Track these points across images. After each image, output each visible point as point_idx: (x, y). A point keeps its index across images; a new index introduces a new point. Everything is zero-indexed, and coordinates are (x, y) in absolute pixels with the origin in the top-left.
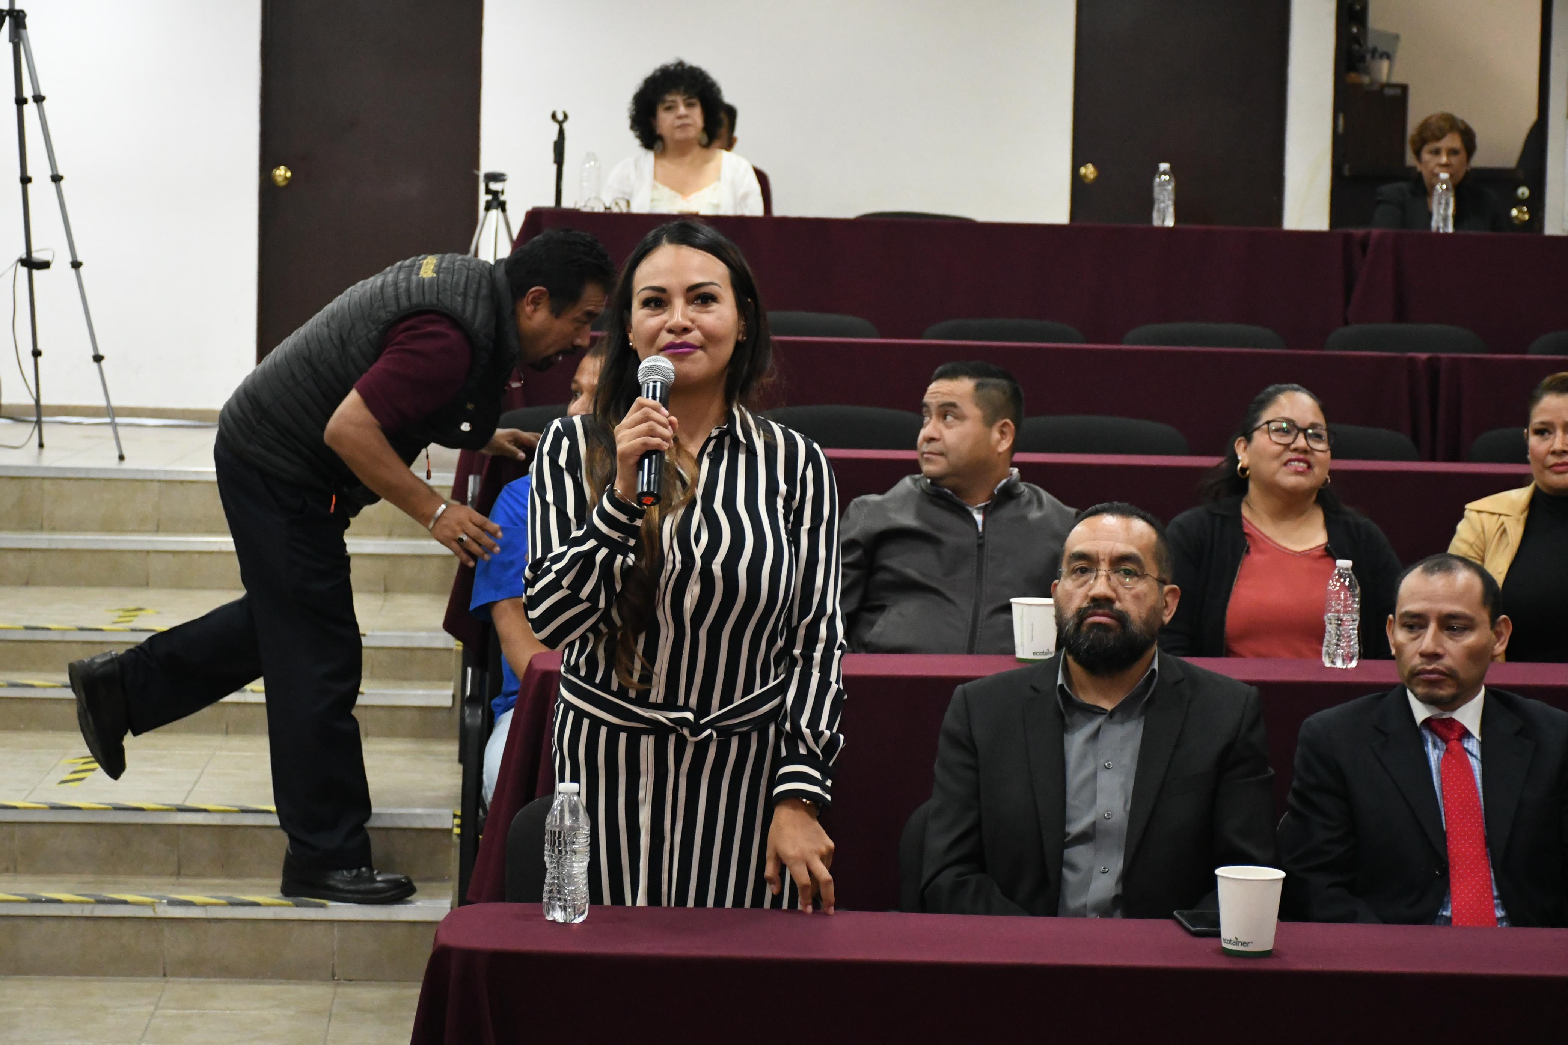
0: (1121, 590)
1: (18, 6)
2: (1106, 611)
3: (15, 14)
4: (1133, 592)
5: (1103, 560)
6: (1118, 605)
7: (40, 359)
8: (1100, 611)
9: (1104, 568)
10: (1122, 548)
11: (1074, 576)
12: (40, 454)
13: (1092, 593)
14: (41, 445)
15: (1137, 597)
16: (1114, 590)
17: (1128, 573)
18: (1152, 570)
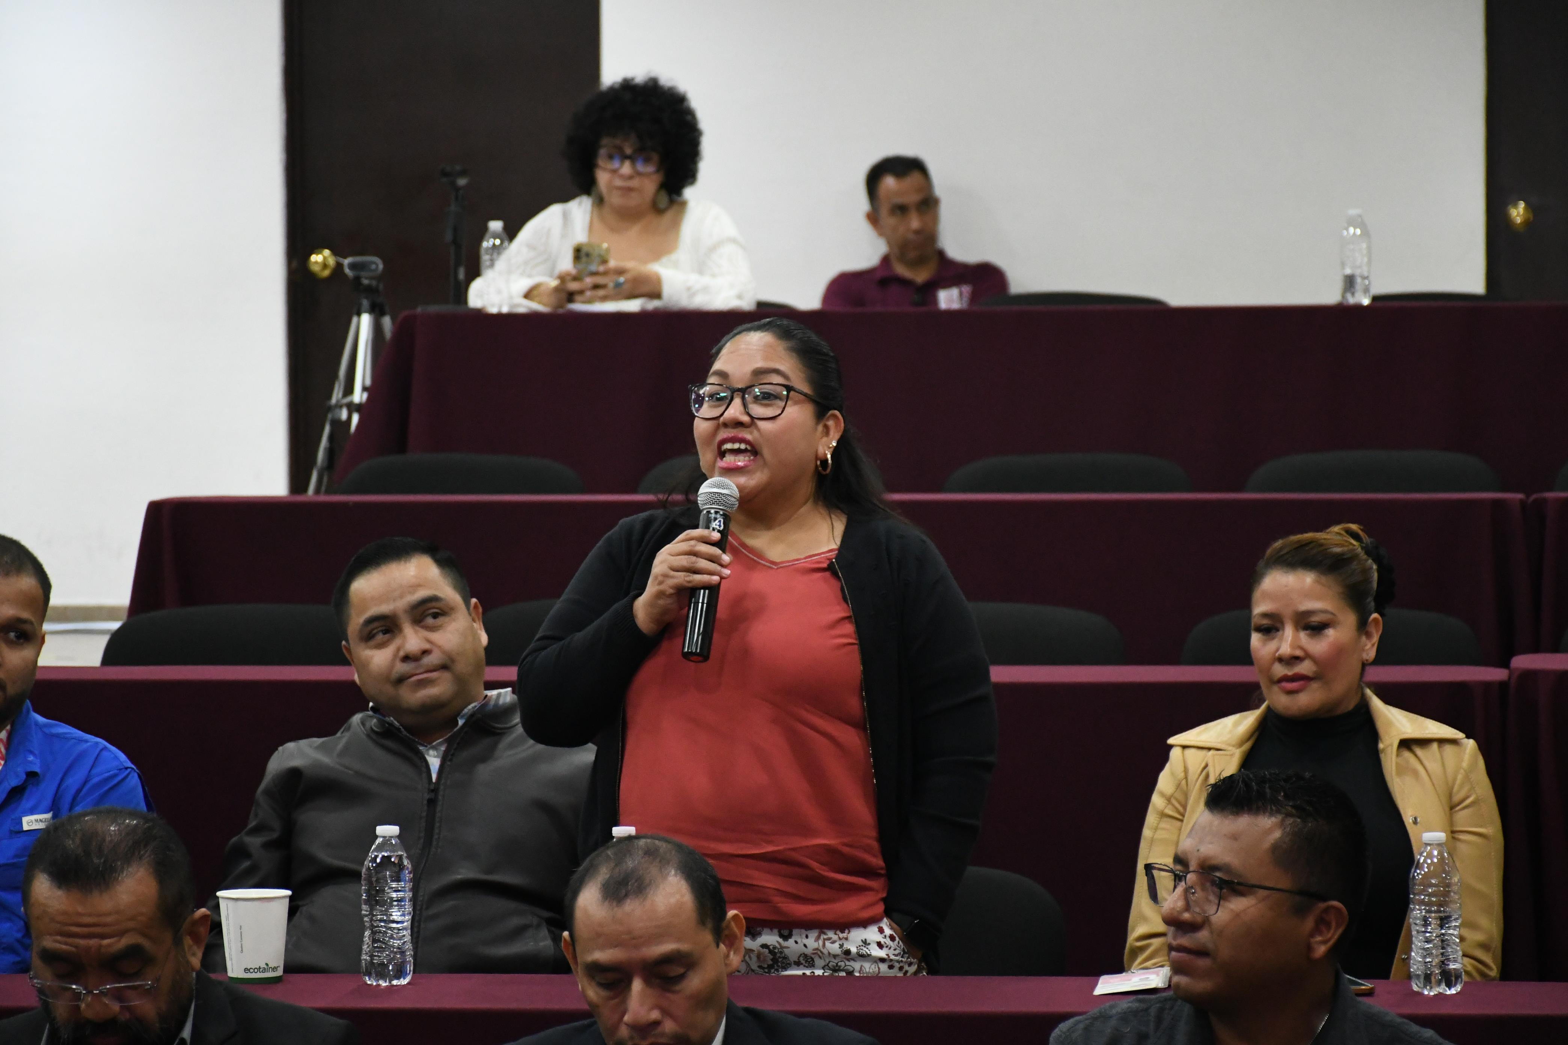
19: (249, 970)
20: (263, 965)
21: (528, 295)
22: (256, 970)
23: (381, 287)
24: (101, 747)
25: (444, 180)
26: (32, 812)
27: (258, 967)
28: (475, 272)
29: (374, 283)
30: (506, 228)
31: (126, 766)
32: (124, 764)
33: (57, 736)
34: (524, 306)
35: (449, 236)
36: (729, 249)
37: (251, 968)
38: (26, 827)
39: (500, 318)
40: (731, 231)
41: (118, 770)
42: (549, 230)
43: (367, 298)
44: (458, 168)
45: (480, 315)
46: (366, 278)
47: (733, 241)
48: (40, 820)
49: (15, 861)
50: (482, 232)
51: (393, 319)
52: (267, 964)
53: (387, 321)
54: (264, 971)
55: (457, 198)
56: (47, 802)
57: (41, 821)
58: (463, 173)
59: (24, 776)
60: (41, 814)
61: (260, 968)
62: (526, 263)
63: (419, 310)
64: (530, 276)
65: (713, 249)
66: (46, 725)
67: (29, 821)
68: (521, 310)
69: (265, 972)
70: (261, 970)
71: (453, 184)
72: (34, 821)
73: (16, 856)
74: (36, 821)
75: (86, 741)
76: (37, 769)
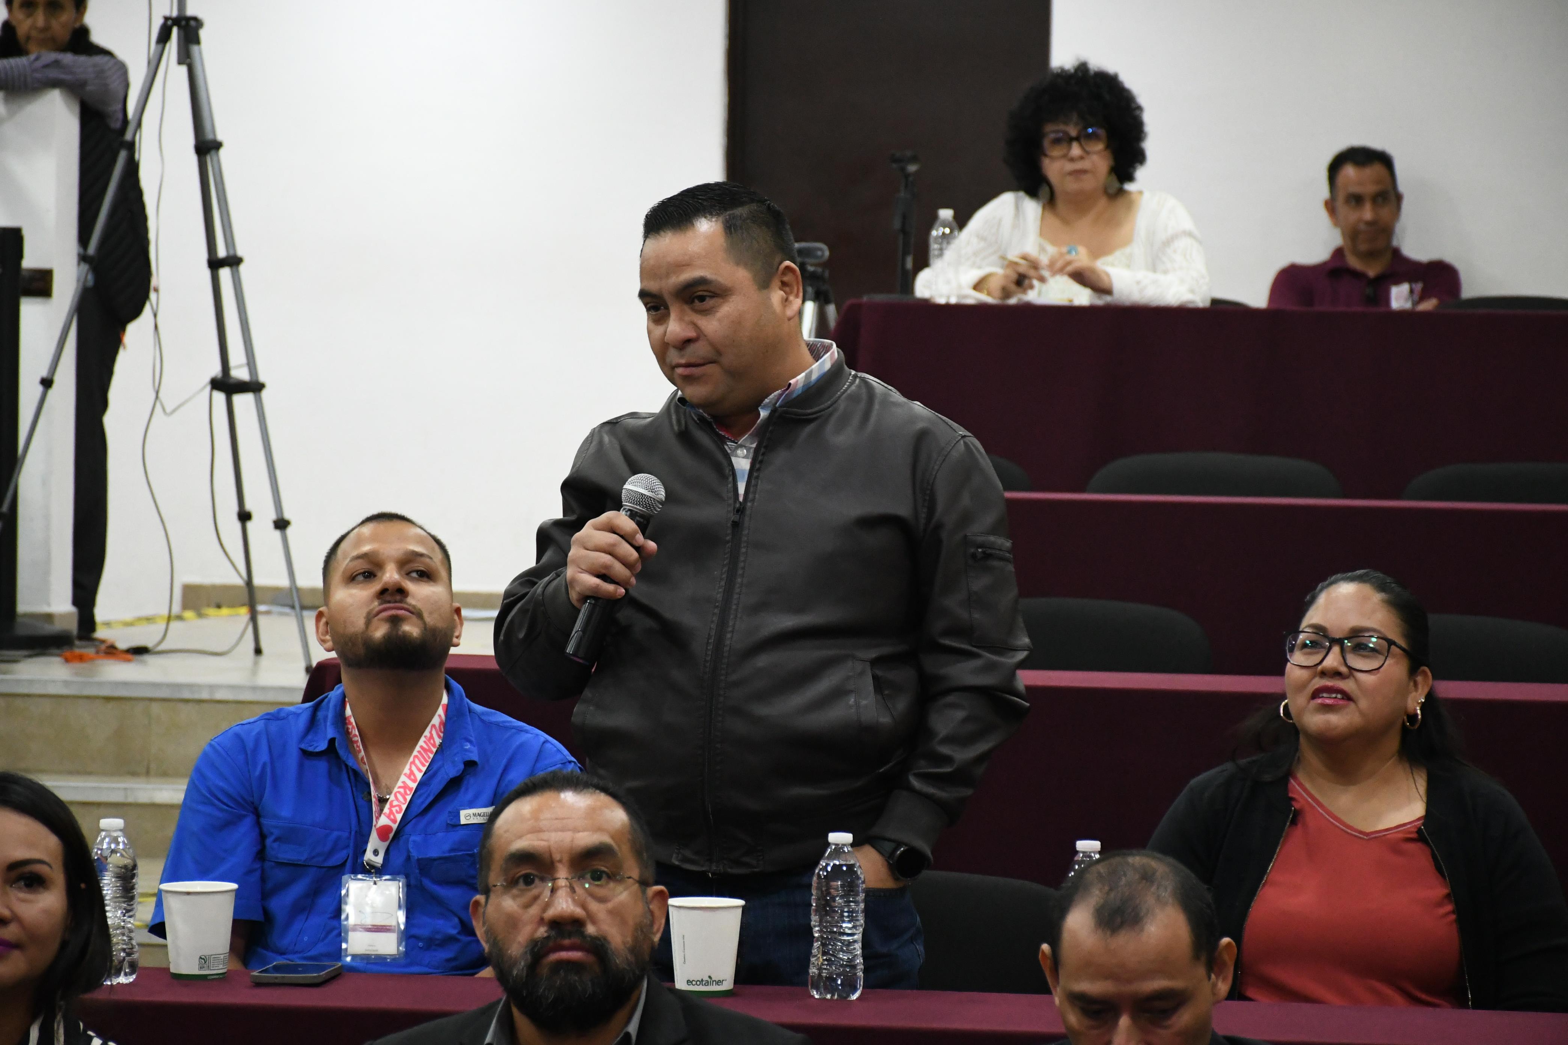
0: (594, 906)
1: (190, 12)
2: (576, 940)
3: (183, 23)
4: (610, 905)
5: (560, 861)
6: (591, 929)
7: (250, 525)
8: (567, 942)
9: (563, 874)
10: (586, 839)
11: (515, 891)
12: (256, 664)
13: (551, 913)
14: (258, 651)
15: (614, 913)
16: (584, 906)
17: (597, 876)
18: (633, 870)
19: (692, 982)
20: (706, 978)
21: (978, 286)
22: (698, 983)
23: (827, 274)
24: (542, 740)
25: (894, 166)
26: (471, 805)
27: (700, 980)
28: (923, 262)
29: (819, 270)
30: (956, 217)
31: (570, 760)
32: (567, 757)
33: (497, 724)
34: (973, 298)
35: (897, 224)
36: (1183, 243)
37: (693, 981)
38: (463, 821)
39: (948, 308)
40: (1187, 224)
41: (562, 764)
42: (1000, 221)
43: (811, 285)
44: (909, 153)
45: (927, 306)
46: (812, 265)
47: (1190, 234)
48: (478, 813)
49: (452, 854)
50: (932, 220)
51: (838, 309)
52: (710, 977)
53: (831, 310)
54: (706, 984)
55: (906, 186)
56: (488, 794)
57: (479, 815)
58: (914, 159)
59: (462, 767)
60: (480, 808)
61: (702, 980)
62: (976, 254)
63: (865, 299)
64: (980, 267)
65: (1168, 242)
66: (483, 714)
67: (467, 815)
68: (970, 301)
69: (708, 985)
70: (704, 983)
71: (903, 169)
72: (472, 815)
73: (452, 850)
74: (474, 815)
75: (527, 732)
76: (474, 757)
